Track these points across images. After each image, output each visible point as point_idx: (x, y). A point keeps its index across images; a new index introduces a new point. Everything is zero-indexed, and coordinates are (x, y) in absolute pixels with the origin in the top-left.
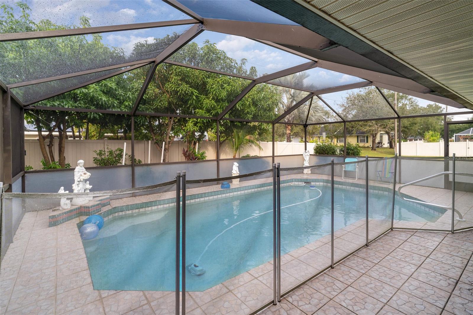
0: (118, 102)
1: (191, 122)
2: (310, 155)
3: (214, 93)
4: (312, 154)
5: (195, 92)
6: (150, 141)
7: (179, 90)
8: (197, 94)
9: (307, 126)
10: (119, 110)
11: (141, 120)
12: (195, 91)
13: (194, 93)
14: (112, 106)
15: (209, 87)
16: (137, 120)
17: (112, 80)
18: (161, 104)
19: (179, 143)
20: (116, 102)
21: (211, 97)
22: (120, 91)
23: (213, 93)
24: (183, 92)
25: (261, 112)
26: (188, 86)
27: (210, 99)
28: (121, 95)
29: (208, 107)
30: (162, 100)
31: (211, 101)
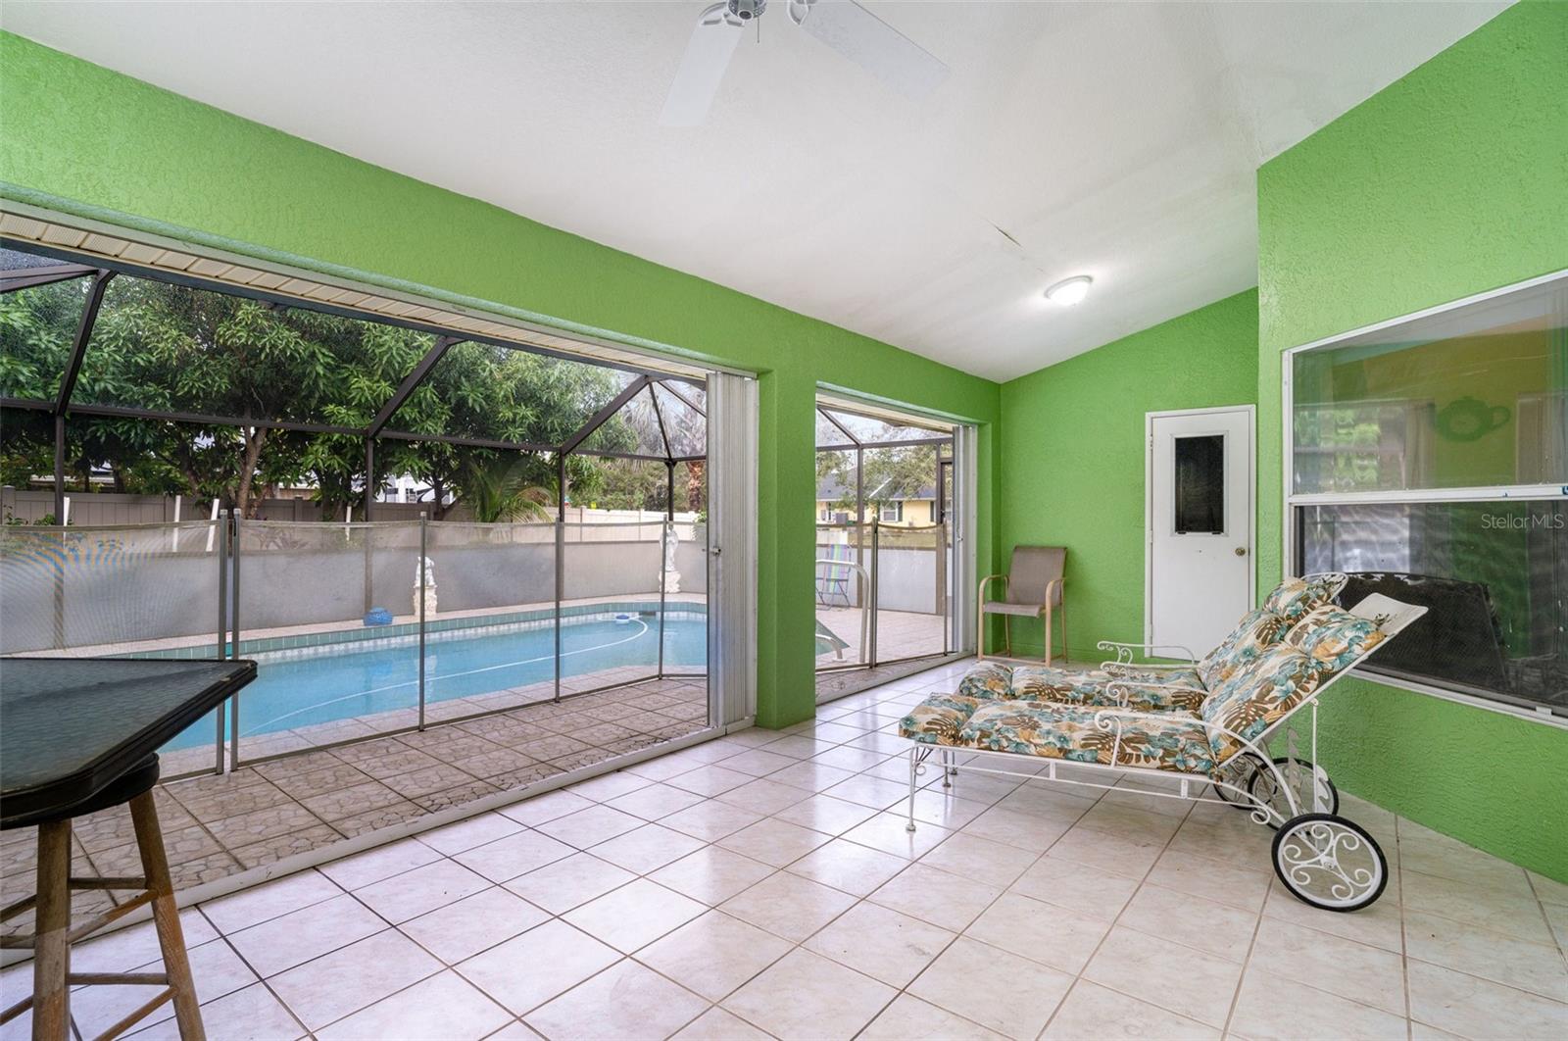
0: (31, 372)
1: (319, 441)
2: (680, 542)
3: (385, 359)
4: (688, 539)
5: (323, 354)
6: (178, 498)
7: (264, 345)
8: (329, 360)
9: (674, 464)
10: (40, 394)
11: (129, 430)
12: (324, 350)
13: (320, 356)
14: (9, 383)
15: (369, 341)
16: (117, 429)
17: (16, 302)
18: (206, 384)
19: (294, 507)
20: (25, 371)
21: (380, 372)
22: (45, 338)
23: (381, 360)
24: (277, 352)
25: (552, 422)
26: (296, 334)
27: (376, 378)
28: (47, 349)
29: (367, 398)
30: (208, 373)
31: (378, 381)
